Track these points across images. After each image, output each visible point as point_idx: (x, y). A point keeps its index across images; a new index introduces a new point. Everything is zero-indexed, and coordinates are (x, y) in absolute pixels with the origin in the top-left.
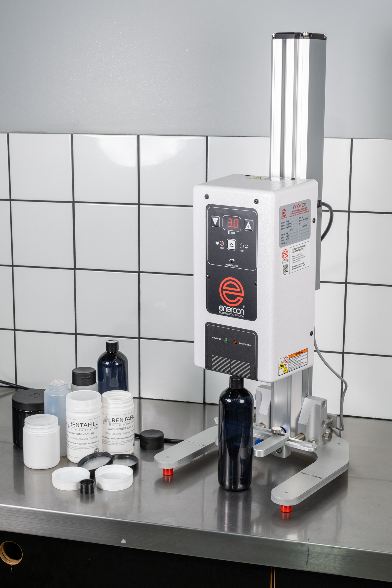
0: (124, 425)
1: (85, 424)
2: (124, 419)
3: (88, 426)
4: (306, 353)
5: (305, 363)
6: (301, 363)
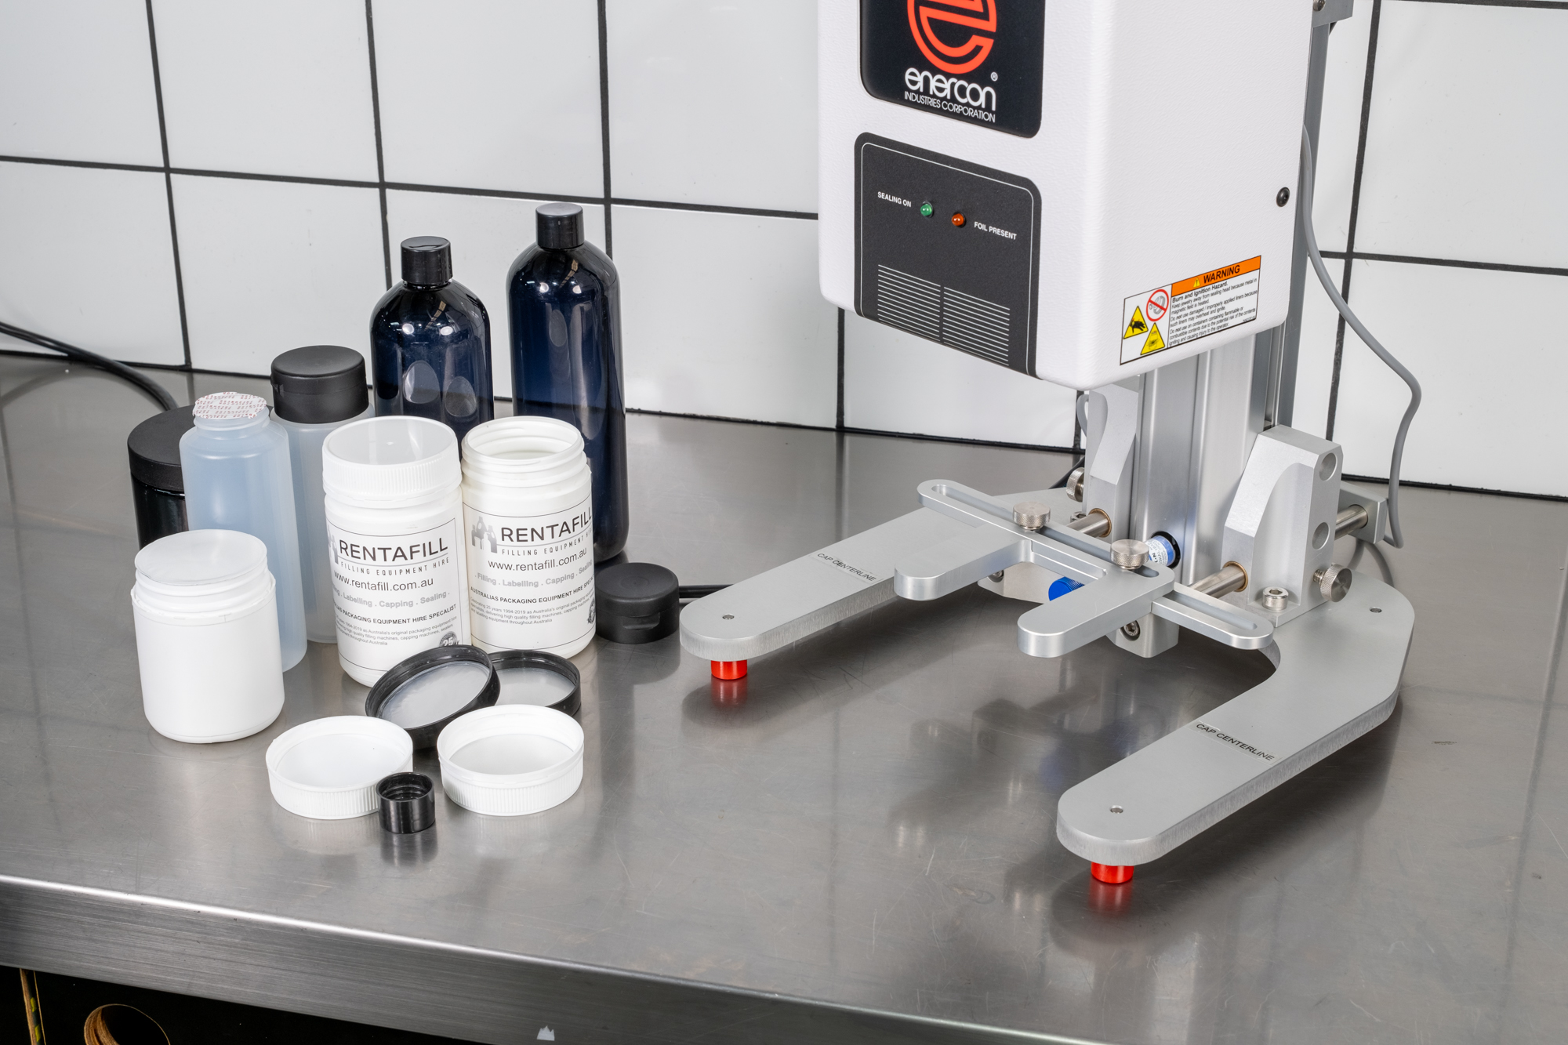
0: (548, 551)
1: (399, 548)
2: (548, 532)
3: (408, 556)
4: (1254, 275)
5: (1246, 313)
6: (1229, 316)
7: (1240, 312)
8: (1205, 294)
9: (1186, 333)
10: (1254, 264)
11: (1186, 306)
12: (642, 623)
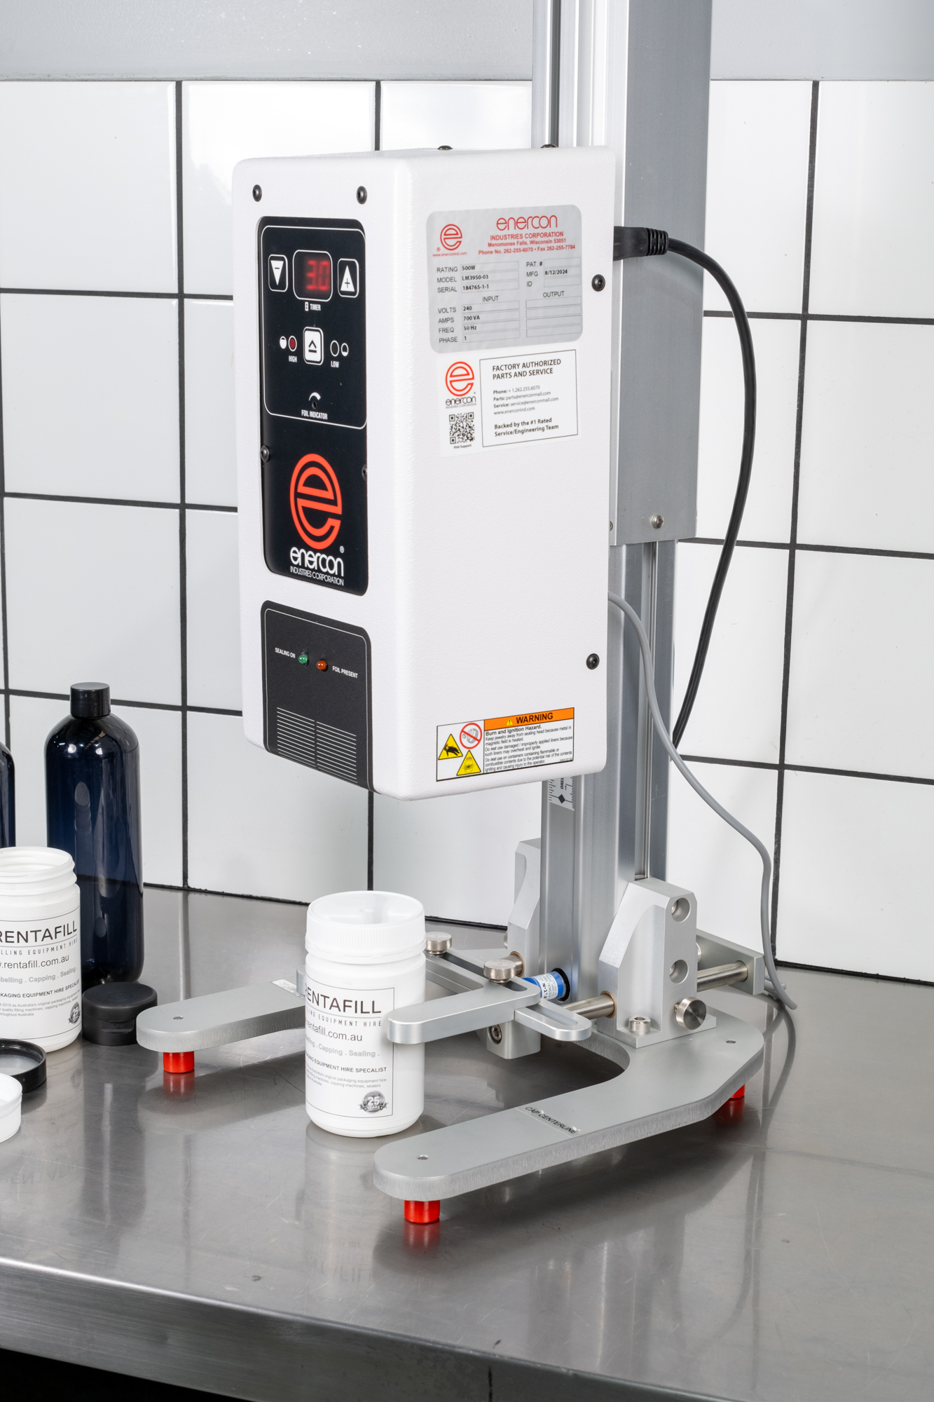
0: (31, 952)
4: (569, 723)
5: (563, 754)
6: (545, 754)
7: (556, 752)
8: (519, 732)
9: (501, 763)
10: (569, 714)
11: (500, 740)
12: (119, 1028)
